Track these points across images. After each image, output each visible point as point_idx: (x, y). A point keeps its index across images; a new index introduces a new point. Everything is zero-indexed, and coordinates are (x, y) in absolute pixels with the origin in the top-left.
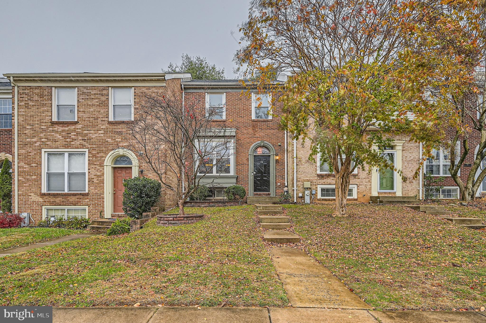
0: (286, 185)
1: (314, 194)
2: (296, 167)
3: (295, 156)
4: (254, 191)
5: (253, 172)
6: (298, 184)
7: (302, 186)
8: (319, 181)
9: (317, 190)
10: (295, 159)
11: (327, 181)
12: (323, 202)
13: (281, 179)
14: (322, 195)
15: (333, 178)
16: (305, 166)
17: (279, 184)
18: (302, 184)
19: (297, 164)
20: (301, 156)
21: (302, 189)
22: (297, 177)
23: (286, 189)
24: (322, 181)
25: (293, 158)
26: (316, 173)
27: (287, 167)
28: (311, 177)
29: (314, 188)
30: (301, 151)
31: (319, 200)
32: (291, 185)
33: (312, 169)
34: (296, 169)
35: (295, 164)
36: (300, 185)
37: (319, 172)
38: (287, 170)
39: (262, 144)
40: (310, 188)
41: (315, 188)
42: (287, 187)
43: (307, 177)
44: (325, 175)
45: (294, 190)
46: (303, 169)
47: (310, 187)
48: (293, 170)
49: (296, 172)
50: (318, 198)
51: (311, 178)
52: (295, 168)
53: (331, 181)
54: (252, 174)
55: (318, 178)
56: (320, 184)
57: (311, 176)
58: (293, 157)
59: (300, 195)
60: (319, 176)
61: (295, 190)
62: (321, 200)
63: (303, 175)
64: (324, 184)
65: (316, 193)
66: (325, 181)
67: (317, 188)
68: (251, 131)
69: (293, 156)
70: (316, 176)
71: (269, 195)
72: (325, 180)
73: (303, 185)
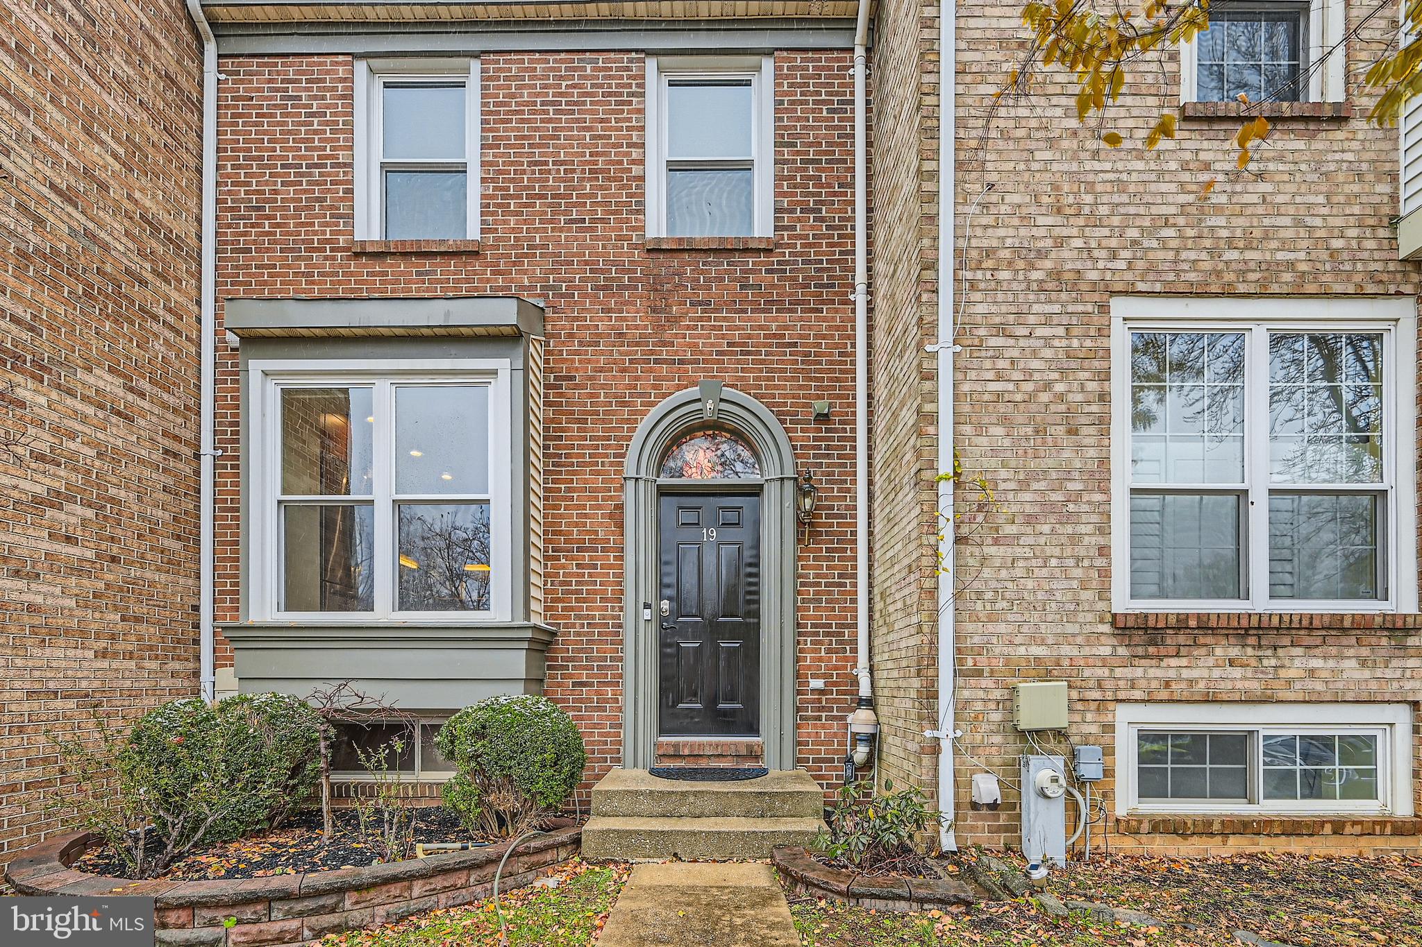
0: (865, 691)
1: (1093, 782)
2: (957, 556)
3: (945, 466)
4: (663, 731)
5: (651, 599)
6: (966, 694)
7: (996, 717)
8: (1128, 672)
9: (1109, 751)
10: (946, 488)
11: (1186, 674)
12: (1162, 846)
13: (829, 651)
14: (1149, 786)
15: (1234, 652)
16: (1019, 551)
17: (818, 684)
18: (997, 694)
19: (965, 530)
20: (988, 463)
21: (997, 739)
22: (957, 637)
23: (861, 720)
24: (1152, 672)
25: (933, 486)
26: (1101, 606)
27: (870, 567)
28: (1066, 638)
29: (1087, 729)
30: (995, 430)
31: (1130, 827)
32: (905, 704)
33: (1078, 573)
34: (959, 569)
35: (947, 532)
36: (979, 706)
37: (1122, 602)
38: (871, 586)
39: (710, 405)
40: (1060, 734)
41: (1094, 729)
42: (870, 703)
43: (1034, 639)
44: (1172, 621)
45: (935, 749)
46: (1004, 574)
47: (1061, 721)
48: (928, 584)
49: (958, 596)
50: (1121, 811)
51: (1066, 650)
52: (947, 562)
53: (1216, 673)
54: (647, 614)
55: (1122, 651)
56: (1137, 694)
57: (1071, 628)
58: (927, 475)
59: (987, 788)
60: (1125, 628)
61: (946, 746)
62: (1146, 827)
63: (1002, 628)
64: (1164, 695)
65: (1109, 773)
66: (1172, 674)
67: (1109, 728)
68: (637, 318)
69: (932, 466)
70: (1106, 628)
71: (757, 758)
72: (1172, 668)
73: (1009, 703)
